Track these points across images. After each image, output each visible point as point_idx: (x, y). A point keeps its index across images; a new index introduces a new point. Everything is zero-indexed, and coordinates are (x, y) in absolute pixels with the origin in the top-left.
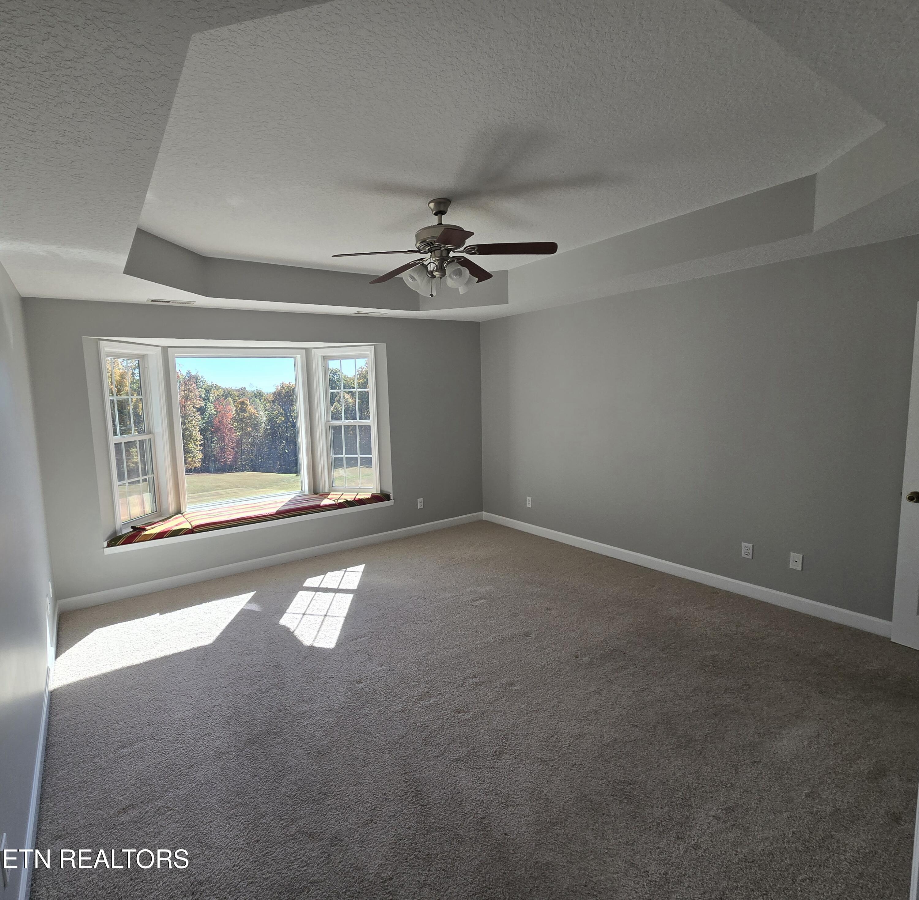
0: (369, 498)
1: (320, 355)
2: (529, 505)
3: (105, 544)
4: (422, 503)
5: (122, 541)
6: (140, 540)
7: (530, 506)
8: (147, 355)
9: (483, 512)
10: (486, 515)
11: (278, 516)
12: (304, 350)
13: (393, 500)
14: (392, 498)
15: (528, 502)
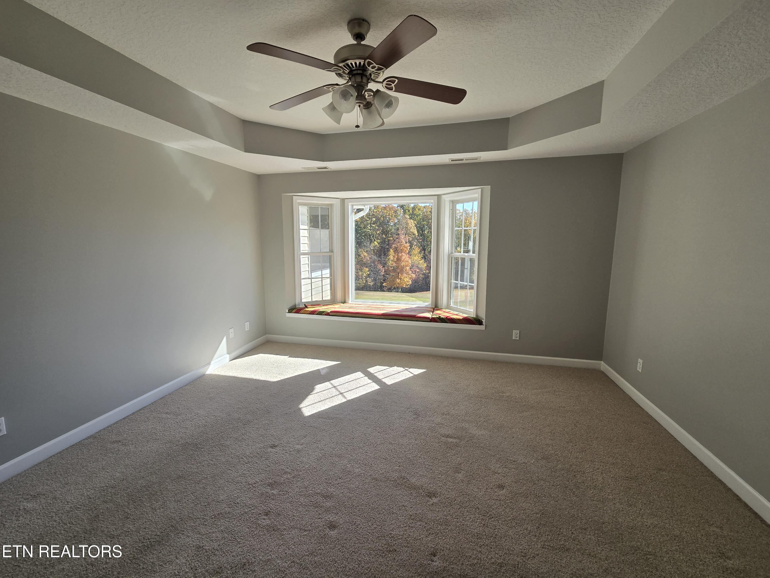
0: (460, 319)
1: (449, 199)
2: (639, 369)
3: (287, 311)
4: (518, 335)
5: (294, 311)
6: (303, 313)
7: (640, 371)
8: (333, 204)
9: (602, 362)
10: (603, 366)
11: (382, 317)
12: (437, 197)
13: (485, 326)
14: (484, 324)
15: (639, 364)
